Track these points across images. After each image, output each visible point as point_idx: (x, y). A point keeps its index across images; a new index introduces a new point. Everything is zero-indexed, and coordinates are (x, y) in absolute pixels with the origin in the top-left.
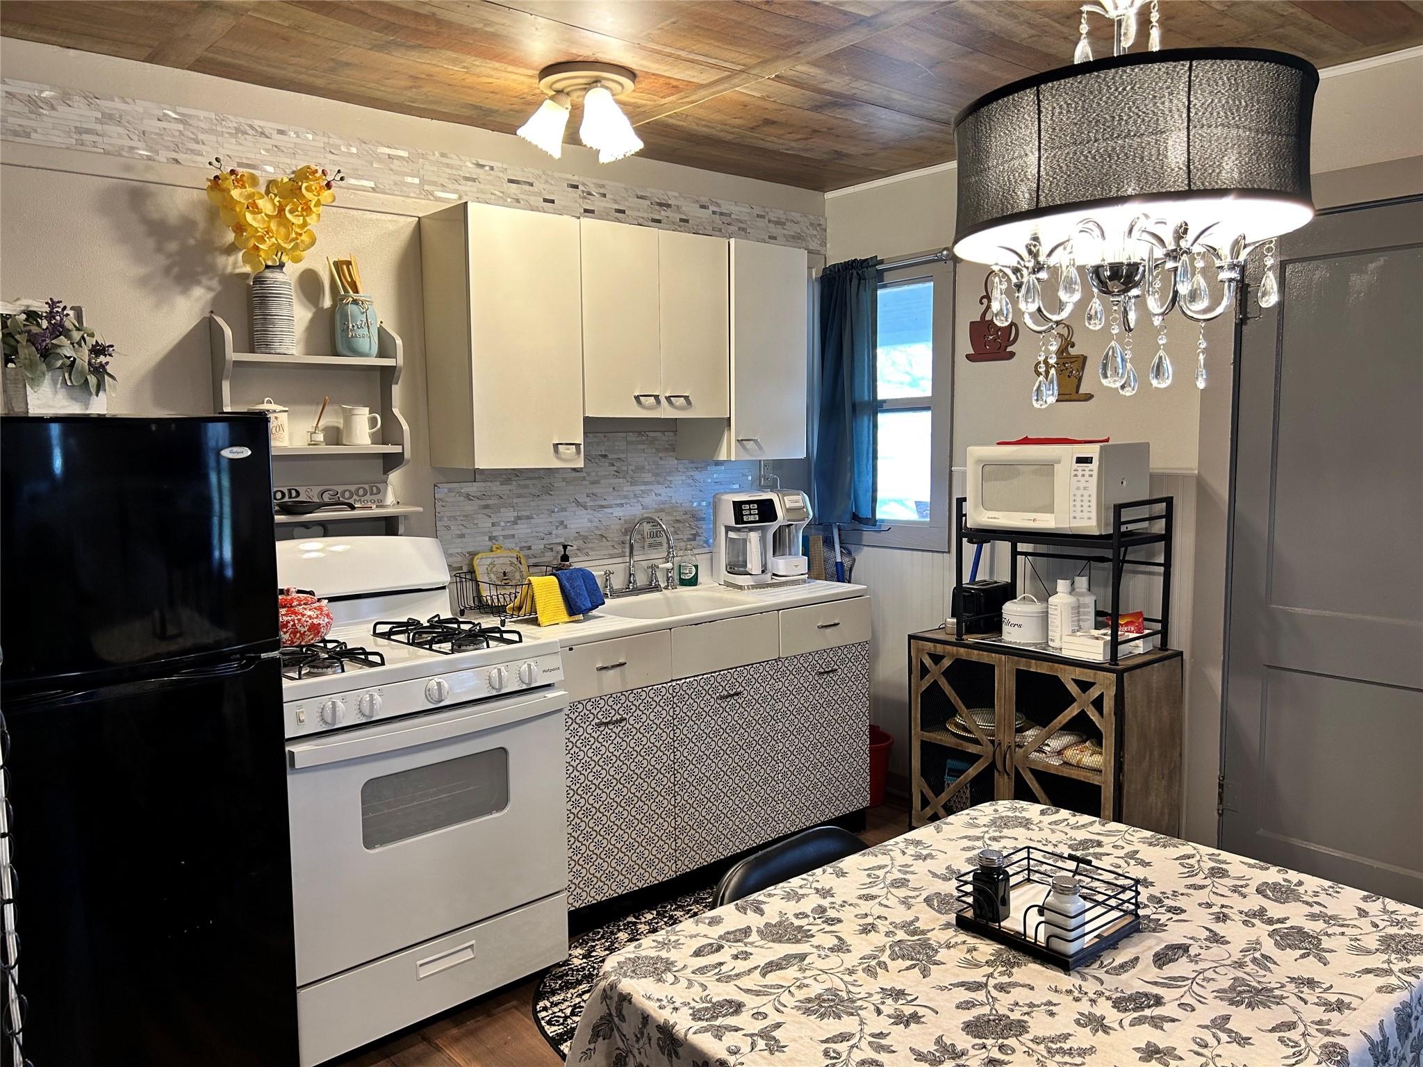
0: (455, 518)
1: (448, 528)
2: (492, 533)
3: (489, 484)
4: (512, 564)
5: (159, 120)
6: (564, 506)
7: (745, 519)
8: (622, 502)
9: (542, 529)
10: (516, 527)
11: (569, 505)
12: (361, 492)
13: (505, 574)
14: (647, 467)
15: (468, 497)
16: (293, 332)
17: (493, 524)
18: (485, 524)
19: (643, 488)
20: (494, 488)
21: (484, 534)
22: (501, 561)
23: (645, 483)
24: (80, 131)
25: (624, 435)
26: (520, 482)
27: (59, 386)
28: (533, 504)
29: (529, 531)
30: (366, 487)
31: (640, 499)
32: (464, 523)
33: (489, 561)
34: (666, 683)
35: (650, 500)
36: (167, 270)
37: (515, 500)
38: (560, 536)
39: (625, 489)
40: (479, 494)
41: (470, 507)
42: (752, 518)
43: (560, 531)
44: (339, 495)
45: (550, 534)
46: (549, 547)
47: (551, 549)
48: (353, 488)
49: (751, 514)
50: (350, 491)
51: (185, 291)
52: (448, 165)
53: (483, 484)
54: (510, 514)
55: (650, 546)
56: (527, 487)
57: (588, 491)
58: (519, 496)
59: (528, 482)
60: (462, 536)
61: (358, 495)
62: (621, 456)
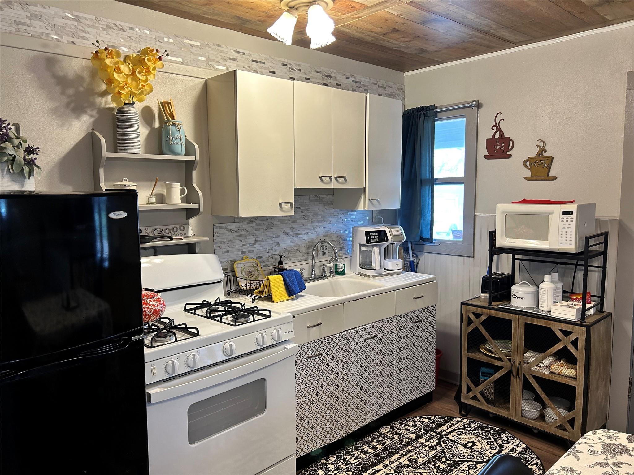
0: (224, 242)
1: (220, 248)
2: (242, 250)
3: (241, 224)
4: (253, 266)
5: (63, 18)
6: (279, 234)
7: (372, 240)
8: (307, 232)
9: (267, 247)
10: (255, 246)
11: (281, 234)
12: (175, 229)
13: (250, 272)
14: (319, 213)
15: (231, 231)
16: (139, 141)
17: (244, 245)
18: (239, 245)
19: (317, 224)
20: (244, 226)
21: (238, 250)
22: (248, 265)
23: (318, 222)
24: (17, 23)
25: (308, 196)
26: (257, 223)
27: (5, 173)
28: (263, 234)
29: (261, 248)
30: (178, 226)
31: (316, 230)
32: (228, 245)
33: (242, 265)
34: (341, 333)
35: (321, 231)
36: (68, 105)
37: (255, 232)
38: (277, 250)
39: (309, 225)
40: (237, 229)
41: (232, 236)
42: (375, 240)
43: (277, 248)
44: (163, 231)
45: (272, 249)
46: (271, 256)
47: (272, 257)
48: (170, 227)
49: (374, 238)
50: (169, 229)
51: (78, 117)
52: (221, 51)
53: (238, 224)
54: (251, 240)
55: (321, 254)
56: (260, 225)
57: (290, 226)
58: (256, 230)
59: (260, 222)
60: (228, 252)
61: (173, 231)
62: (307, 208)
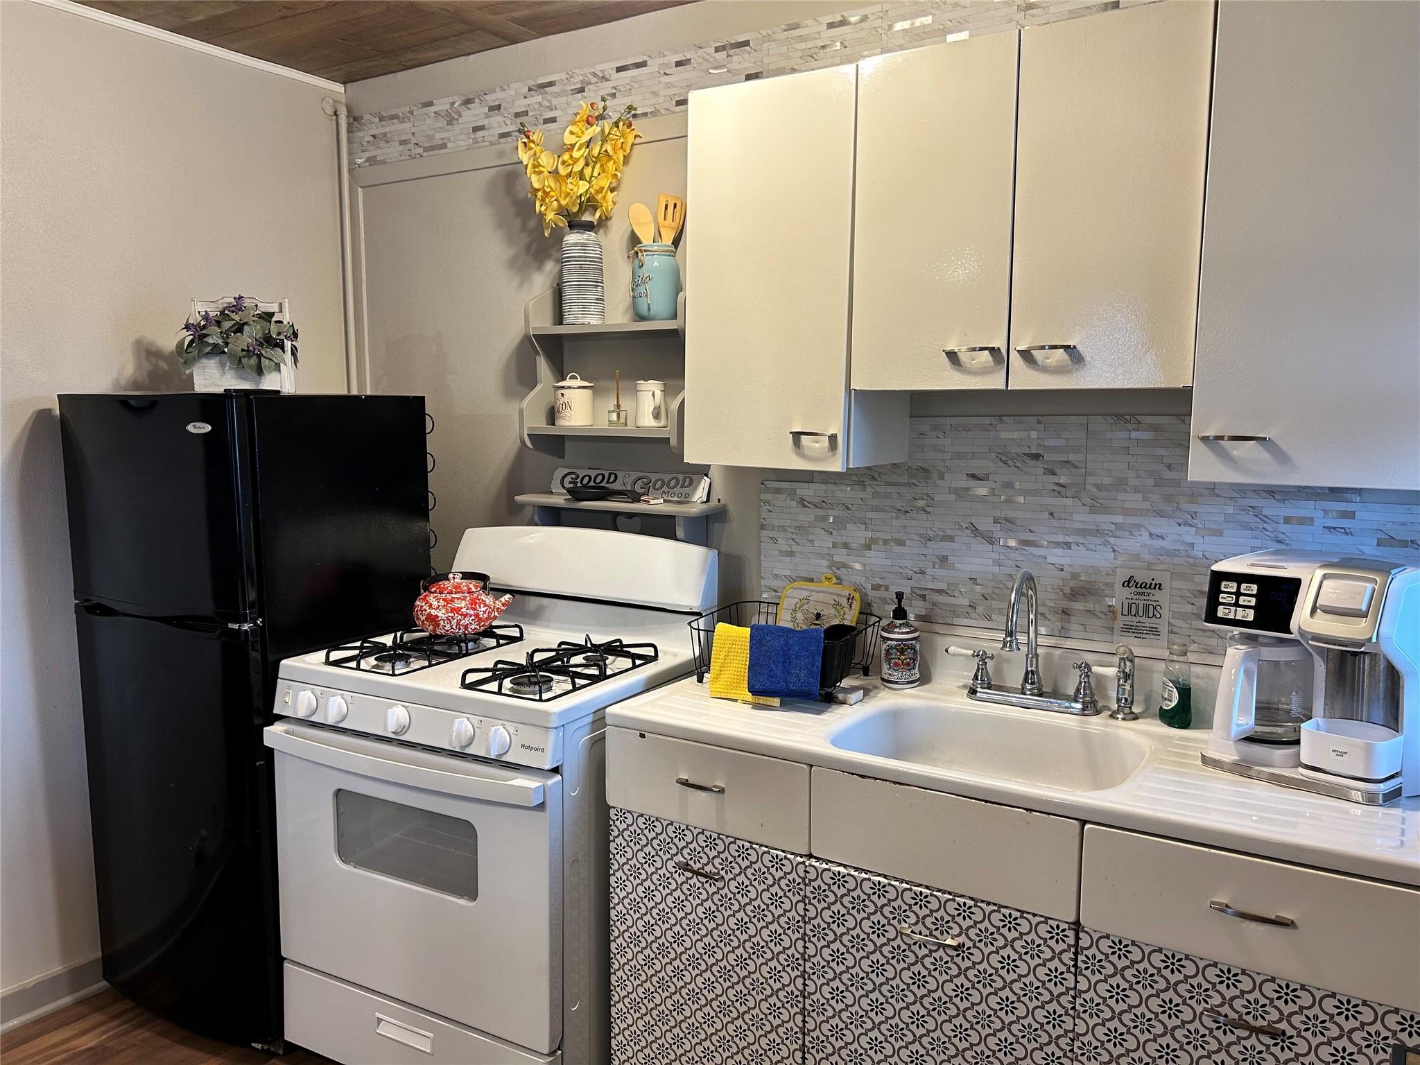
0: (783, 528)
2: (832, 556)
3: (831, 487)
6: (950, 533)
7: (1221, 612)
8: (1069, 540)
9: (909, 564)
10: (868, 553)
11: (958, 532)
12: (673, 483)
13: (818, 616)
14: (1133, 482)
15: (802, 502)
16: (603, 300)
17: (835, 545)
19: (1120, 519)
20: (839, 494)
23: (1127, 512)
25: (1083, 419)
26: (879, 489)
28: (895, 522)
29: (888, 562)
30: (681, 477)
31: (1112, 540)
34: (796, 855)
35: (1137, 543)
37: (870, 515)
39: (1077, 517)
42: (1240, 614)
44: (650, 485)
48: (666, 477)
49: (1237, 605)
50: (663, 481)
53: (823, 487)
54: (857, 535)
55: (1127, 629)
56: (887, 496)
57: (997, 513)
58: (875, 509)
59: (890, 489)
61: (668, 486)
62: (1072, 457)
